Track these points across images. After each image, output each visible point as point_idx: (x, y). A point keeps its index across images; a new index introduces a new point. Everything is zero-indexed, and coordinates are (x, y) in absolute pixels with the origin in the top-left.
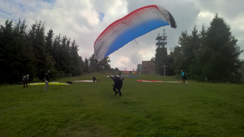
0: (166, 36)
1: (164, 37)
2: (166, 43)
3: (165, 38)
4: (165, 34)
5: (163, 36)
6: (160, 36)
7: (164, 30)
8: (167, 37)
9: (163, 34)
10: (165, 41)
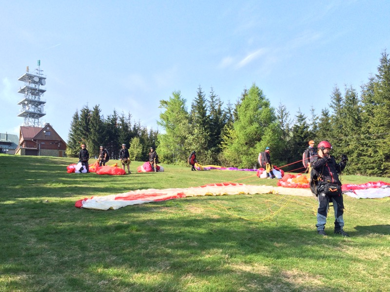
0: (43, 76)
1: (41, 79)
2: (43, 91)
3: (41, 81)
4: (41, 73)
5: (36, 74)
6: (29, 73)
7: (39, 62)
8: (45, 79)
9: (37, 71)
10: (41, 87)
